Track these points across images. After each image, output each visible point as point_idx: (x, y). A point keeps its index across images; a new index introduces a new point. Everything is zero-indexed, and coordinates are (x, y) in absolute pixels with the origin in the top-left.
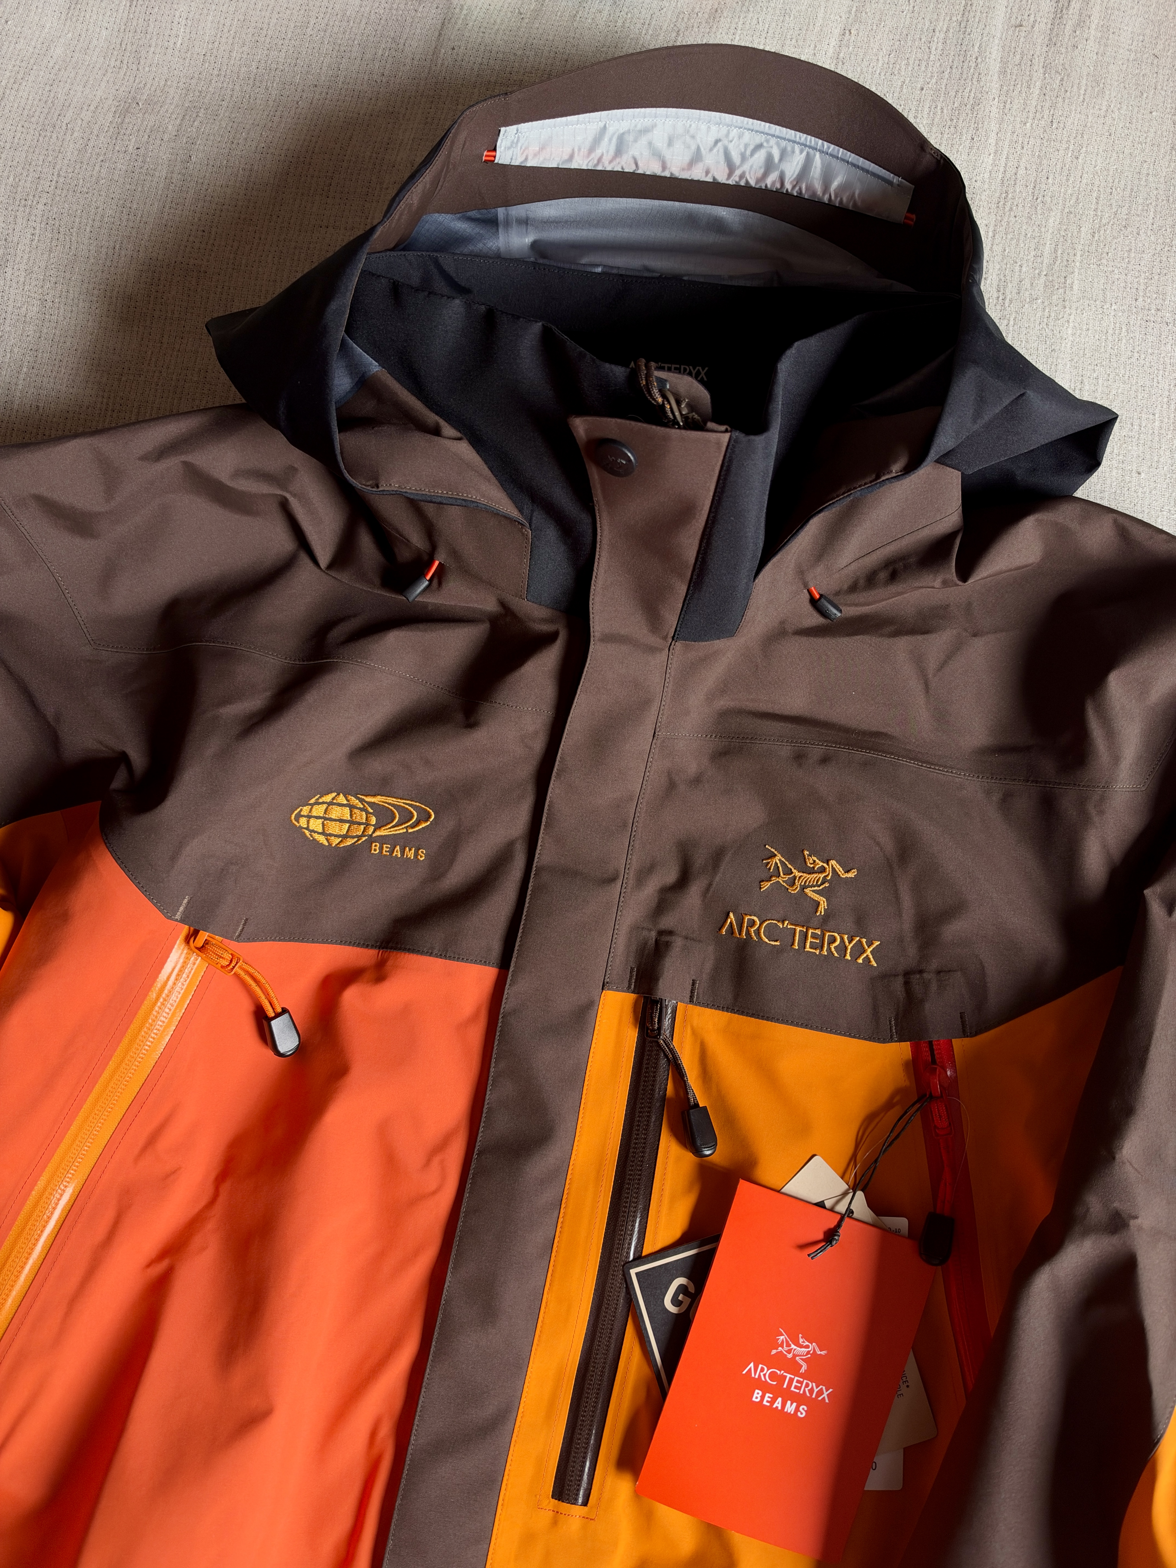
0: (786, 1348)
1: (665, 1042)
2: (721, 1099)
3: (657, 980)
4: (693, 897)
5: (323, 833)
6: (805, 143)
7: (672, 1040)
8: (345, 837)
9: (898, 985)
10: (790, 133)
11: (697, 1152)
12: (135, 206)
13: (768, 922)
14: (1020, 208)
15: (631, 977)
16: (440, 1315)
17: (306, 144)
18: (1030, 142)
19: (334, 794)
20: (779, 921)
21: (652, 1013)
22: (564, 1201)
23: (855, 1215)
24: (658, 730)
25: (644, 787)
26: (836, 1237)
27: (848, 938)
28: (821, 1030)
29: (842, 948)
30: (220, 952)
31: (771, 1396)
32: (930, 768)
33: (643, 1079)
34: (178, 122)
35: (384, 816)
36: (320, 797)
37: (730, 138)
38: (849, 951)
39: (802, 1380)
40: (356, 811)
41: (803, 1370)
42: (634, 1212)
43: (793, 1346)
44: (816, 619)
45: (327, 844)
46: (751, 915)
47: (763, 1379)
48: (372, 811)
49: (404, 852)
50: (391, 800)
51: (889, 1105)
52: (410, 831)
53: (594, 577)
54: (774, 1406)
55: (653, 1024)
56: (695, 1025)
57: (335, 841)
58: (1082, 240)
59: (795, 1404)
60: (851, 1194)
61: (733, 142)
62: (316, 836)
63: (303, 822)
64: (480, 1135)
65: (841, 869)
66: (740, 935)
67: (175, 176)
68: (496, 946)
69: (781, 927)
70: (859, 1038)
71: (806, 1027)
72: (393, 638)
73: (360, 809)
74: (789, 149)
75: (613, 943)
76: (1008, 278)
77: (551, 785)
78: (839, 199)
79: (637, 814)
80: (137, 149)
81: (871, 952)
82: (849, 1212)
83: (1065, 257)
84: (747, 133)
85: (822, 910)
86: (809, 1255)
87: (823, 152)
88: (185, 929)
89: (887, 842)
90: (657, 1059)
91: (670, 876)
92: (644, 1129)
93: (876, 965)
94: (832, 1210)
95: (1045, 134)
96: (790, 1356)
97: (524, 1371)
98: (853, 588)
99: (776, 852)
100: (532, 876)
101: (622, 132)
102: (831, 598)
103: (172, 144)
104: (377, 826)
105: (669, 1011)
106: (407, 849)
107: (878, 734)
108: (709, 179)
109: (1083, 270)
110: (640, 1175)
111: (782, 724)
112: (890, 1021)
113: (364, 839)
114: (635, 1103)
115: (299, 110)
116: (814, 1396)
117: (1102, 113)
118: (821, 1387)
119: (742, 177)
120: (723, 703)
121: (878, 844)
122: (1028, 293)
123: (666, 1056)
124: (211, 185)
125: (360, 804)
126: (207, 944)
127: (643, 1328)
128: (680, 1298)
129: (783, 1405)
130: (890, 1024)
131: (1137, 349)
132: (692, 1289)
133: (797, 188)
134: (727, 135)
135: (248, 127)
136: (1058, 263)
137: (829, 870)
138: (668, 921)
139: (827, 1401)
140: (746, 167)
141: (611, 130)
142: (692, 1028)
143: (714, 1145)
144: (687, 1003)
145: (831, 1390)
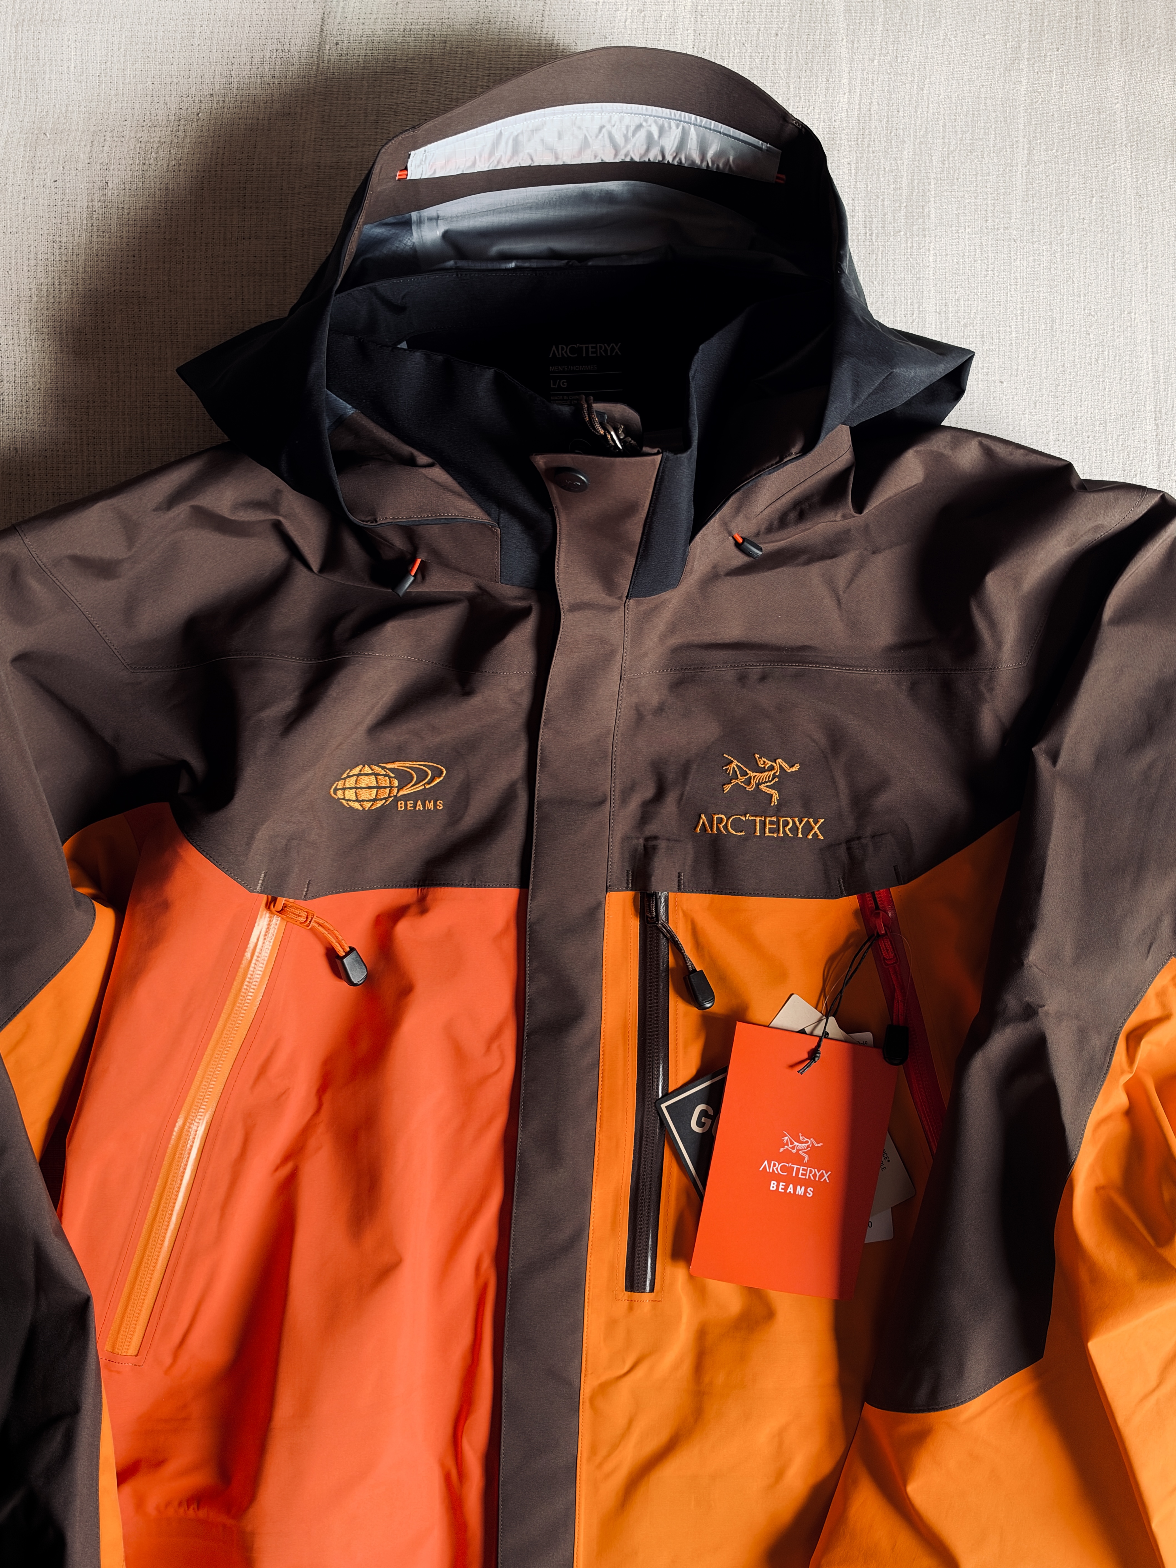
0: (790, 1146)
1: (662, 926)
2: (713, 963)
3: (650, 877)
4: (670, 806)
5: (357, 801)
6: (679, 119)
7: (668, 923)
8: (375, 800)
9: (842, 851)
10: (666, 112)
11: (700, 1007)
12: (64, 240)
13: (733, 817)
14: (877, 143)
15: (628, 878)
16: (518, 1166)
17: (214, 157)
18: (879, 79)
19: (361, 767)
20: (741, 816)
21: (650, 904)
22: (601, 1061)
23: (830, 1036)
24: (623, 673)
25: (617, 721)
26: (818, 1055)
27: (798, 820)
28: (786, 897)
29: (794, 829)
30: (298, 912)
31: (784, 1184)
32: (849, 670)
33: (649, 956)
34: (88, 149)
35: (404, 778)
36: (350, 771)
37: (613, 123)
38: (800, 831)
39: (806, 1168)
40: (379, 777)
41: (806, 1160)
42: (658, 1060)
43: (796, 1143)
44: (740, 559)
45: (361, 809)
46: (718, 814)
47: (776, 1172)
48: (393, 775)
49: (425, 805)
50: (408, 764)
51: (846, 946)
52: (428, 787)
53: (556, 560)
54: (788, 1192)
55: (651, 913)
56: (685, 908)
57: (367, 805)
58: (934, 168)
59: (803, 1188)
60: (825, 1020)
61: (616, 126)
62: (351, 804)
63: (340, 794)
64: (527, 1020)
65: (787, 765)
66: (712, 831)
67: (95, 203)
68: (515, 872)
69: (744, 819)
70: (816, 898)
71: (773, 896)
72: (391, 628)
73: (383, 775)
74: (666, 125)
75: (610, 853)
76: (873, 213)
77: (541, 733)
78: (716, 165)
79: (615, 745)
80: (55, 181)
81: (818, 828)
82: (825, 1034)
83: (921, 185)
84: (627, 116)
85: (775, 801)
86: (798, 1072)
87: (697, 125)
88: (264, 898)
89: (822, 739)
90: (658, 939)
91: (649, 792)
92: (655, 995)
93: (823, 838)
94: (811, 1034)
95: (892, 70)
96: (794, 1151)
97: (589, 1198)
98: (770, 530)
99: (732, 759)
100: (536, 809)
101: (516, 133)
102: (752, 540)
103: (87, 173)
104: (399, 788)
105: (663, 900)
106: (427, 802)
107: (803, 648)
108: (598, 161)
109: (938, 198)
110: (658, 1031)
111: (725, 652)
112: (839, 881)
113: (391, 799)
114: (645, 977)
115: (200, 123)
116: (817, 1179)
117: (941, 43)
118: (821, 1171)
119: (626, 156)
120: (674, 641)
121: (814, 741)
122: (891, 226)
123: (665, 936)
124: (132, 208)
125: (383, 771)
126: (286, 907)
127: (677, 1148)
128: (702, 1121)
129: (795, 1189)
130: (839, 883)
131: (991, 267)
132: (711, 1112)
133: (677, 159)
134: (610, 121)
135: (155, 146)
136: (915, 194)
137: (777, 767)
138: (651, 829)
139: (828, 1181)
140: (629, 147)
141: (506, 134)
142: (683, 911)
143: (713, 1000)
144: (676, 892)
145: (830, 1173)
